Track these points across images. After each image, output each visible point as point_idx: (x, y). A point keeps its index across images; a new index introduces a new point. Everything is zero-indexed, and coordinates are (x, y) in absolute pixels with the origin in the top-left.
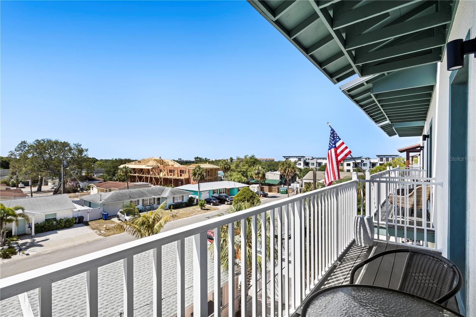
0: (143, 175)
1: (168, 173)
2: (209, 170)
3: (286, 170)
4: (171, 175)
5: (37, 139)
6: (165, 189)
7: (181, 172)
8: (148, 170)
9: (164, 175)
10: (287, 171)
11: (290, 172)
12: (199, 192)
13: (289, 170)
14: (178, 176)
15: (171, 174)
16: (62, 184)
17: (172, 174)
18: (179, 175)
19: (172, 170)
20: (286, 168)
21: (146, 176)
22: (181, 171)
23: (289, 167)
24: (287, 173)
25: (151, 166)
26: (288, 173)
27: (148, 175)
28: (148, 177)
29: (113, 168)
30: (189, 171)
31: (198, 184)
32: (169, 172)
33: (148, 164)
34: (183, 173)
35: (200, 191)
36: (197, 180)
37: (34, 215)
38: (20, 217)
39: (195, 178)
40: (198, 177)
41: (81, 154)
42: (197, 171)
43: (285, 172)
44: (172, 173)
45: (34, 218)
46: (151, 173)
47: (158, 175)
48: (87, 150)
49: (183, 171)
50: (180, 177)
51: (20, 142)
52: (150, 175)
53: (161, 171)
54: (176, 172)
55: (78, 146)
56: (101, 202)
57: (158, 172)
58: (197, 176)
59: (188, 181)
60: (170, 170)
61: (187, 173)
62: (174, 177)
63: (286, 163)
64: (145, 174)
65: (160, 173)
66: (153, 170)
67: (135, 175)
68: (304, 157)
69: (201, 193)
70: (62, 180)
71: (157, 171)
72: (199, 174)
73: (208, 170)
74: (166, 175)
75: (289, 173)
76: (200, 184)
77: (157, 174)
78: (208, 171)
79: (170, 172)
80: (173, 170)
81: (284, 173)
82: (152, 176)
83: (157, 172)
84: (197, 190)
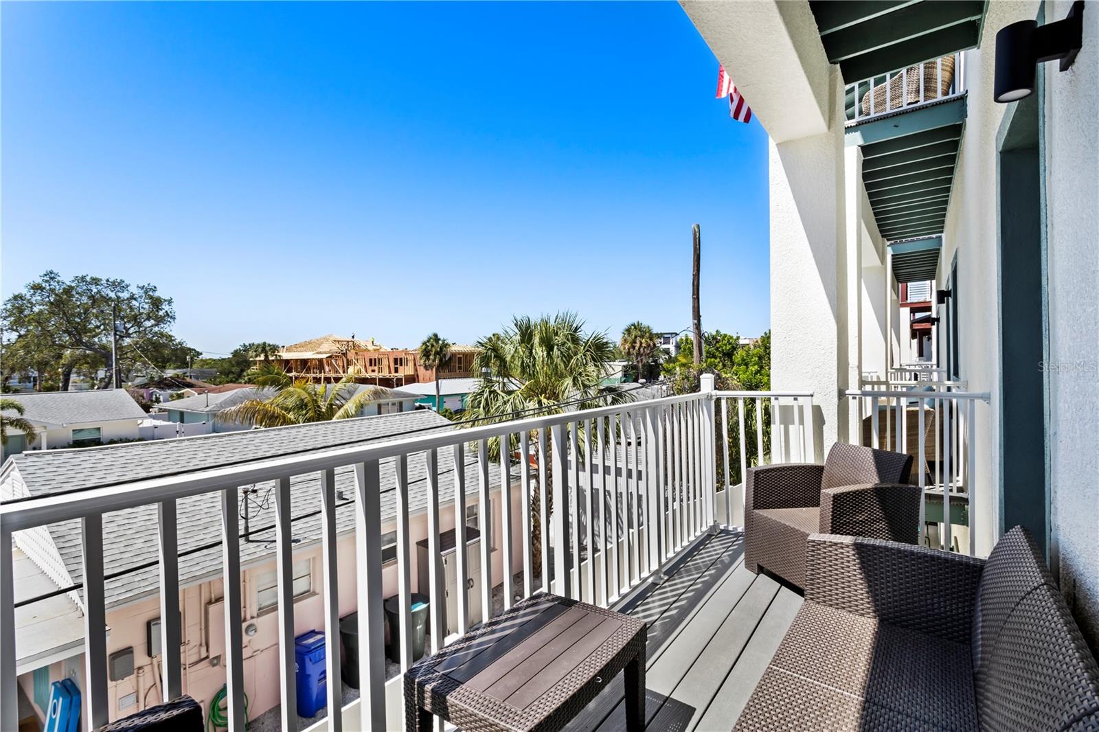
0: (308, 375)
1: (365, 366)
2: (462, 356)
3: (635, 342)
4: (373, 371)
5: (49, 270)
6: (359, 388)
7: (396, 363)
8: (320, 361)
9: (356, 371)
10: (638, 345)
11: (645, 347)
12: (440, 396)
13: (641, 343)
14: (390, 372)
15: (373, 368)
16: (114, 376)
17: (376, 368)
18: (393, 370)
19: (375, 359)
20: (636, 337)
21: (314, 375)
22: (396, 360)
23: (642, 337)
24: (637, 348)
25: (326, 353)
26: (639, 349)
27: (321, 373)
28: (320, 378)
29: (237, 365)
30: (414, 359)
31: (435, 382)
32: (368, 364)
33: (319, 350)
34: (401, 365)
35: (440, 394)
36: (433, 367)
37: (45, 427)
38: (11, 425)
39: (427, 362)
40: (434, 360)
41: (159, 309)
42: (433, 346)
43: (634, 348)
44: (375, 365)
45: (46, 433)
46: (327, 369)
47: (344, 372)
48: (170, 302)
49: (401, 359)
50: (393, 374)
51: (11, 296)
52: (324, 373)
53: (349, 363)
54: (385, 362)
55: (148, 291)
56: (208, 409)
57: (343, 367)
58: (431, 357)
59: (412, 379)
60: (371, 360)
61: (411, 364)
62: (380, 374)
63: (635, 328)
64: (314, 373)
65: (348, 368)
66: (331, 362)
67: (291, 375)
68: (677, 334)
69: (443, 399)
70: (114, 366)
71: (341, 364)
72: (437, 353)
73: (459, 356)
74: (363, 370)
75: (642, 349)
76: (440, 381)
77: (341, 372)
78: (460, 358)
79: (371, 365)
80: (379, 359)
81: (631, 350)
82: (329, 376)
83: (341, 367)
84: (435, 393)
